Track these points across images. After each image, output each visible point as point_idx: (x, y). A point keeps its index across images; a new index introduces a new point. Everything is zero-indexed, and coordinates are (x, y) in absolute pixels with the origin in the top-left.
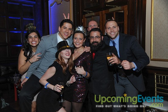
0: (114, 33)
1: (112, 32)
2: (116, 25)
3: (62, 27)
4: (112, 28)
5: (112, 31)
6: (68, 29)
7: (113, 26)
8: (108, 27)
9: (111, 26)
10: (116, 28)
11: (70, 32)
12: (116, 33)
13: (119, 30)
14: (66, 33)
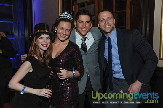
0: (109, 26)
1: (107, 25)
2: (110, 16)
3: (78, 21)
4: (106, 19)
5: (106, 23)
6: (84, 22)
7: (107, 17)
8: (102, 18)
9: (105, 17)
10: (111, 20)
11: (88, 25)
12: (112, 26)
13: (115, 23)
14: (83, 28)
